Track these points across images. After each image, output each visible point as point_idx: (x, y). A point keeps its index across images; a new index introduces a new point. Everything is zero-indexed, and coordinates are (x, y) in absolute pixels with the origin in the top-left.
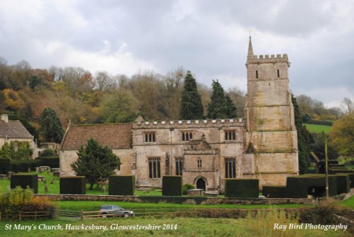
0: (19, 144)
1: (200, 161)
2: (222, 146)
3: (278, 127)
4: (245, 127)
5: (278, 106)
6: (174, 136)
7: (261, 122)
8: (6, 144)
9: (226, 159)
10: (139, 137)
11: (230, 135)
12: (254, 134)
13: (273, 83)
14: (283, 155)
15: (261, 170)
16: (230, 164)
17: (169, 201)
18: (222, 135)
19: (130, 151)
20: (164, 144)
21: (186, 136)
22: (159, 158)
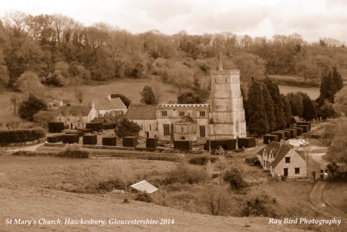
0: (116, 112)
1: (182, 128)
2: (198, 119)
3: (225, 110)
4: (209, 109)
5: (225, 98)
6: (175, 114)
7: (218, 107)
8: (107, 113)
9: (200, 127)
10: (159, 114)
11: (202, 114)
12: (214, 113)
13: (223, 85)
14: (228, 125)
15: (217, 133)
16: (202, 129)
17: (147, 150)
18: (198, 114)
19: (155, 121)
20: (171, 118)
21: (182, 114)
22: (168, 125)
